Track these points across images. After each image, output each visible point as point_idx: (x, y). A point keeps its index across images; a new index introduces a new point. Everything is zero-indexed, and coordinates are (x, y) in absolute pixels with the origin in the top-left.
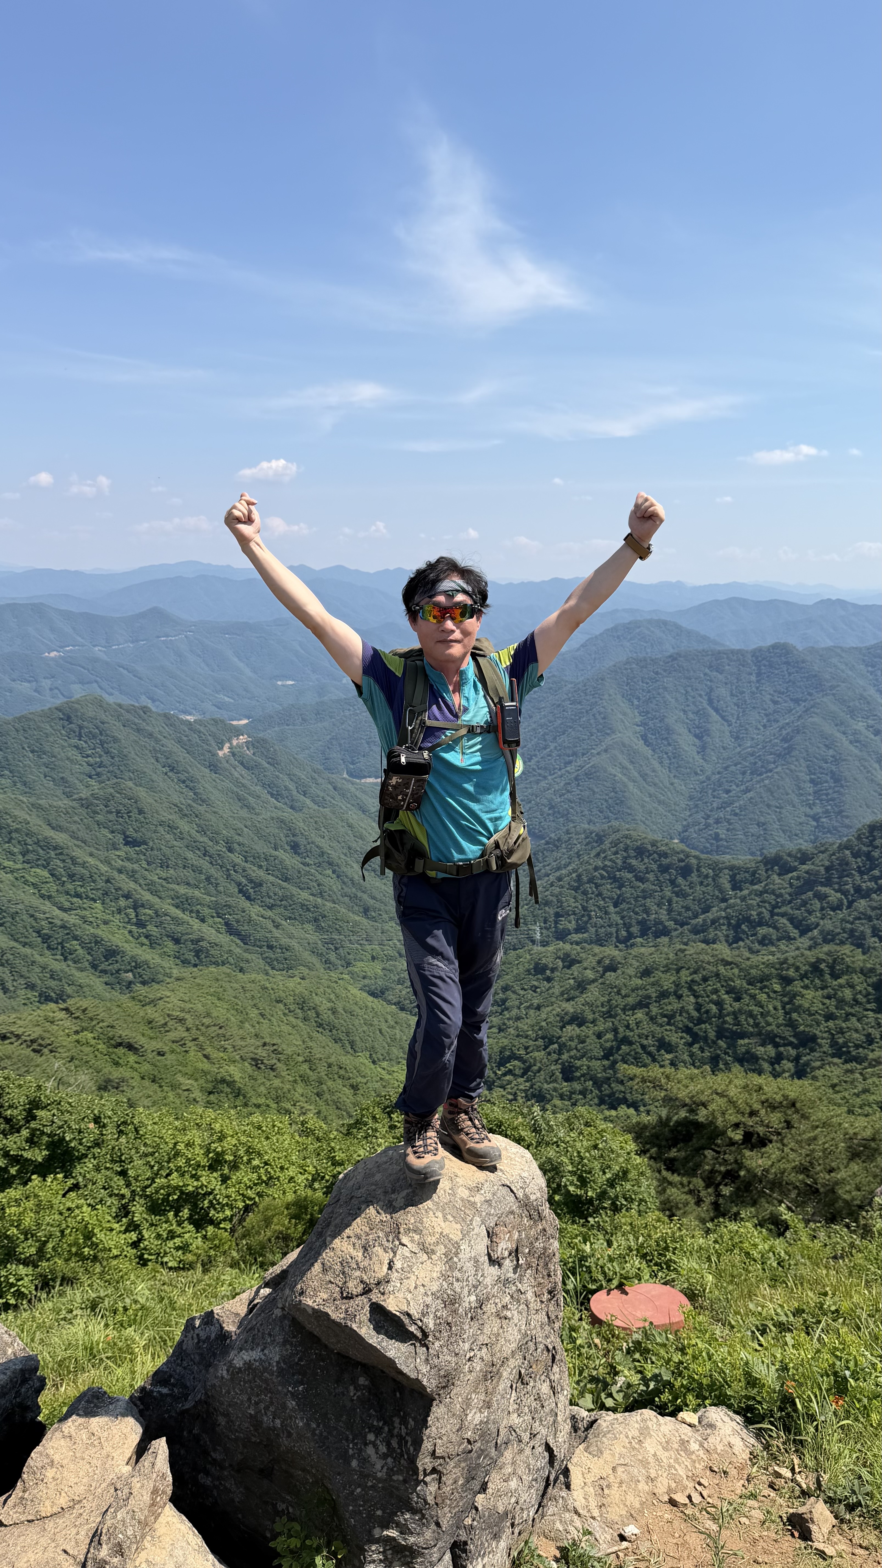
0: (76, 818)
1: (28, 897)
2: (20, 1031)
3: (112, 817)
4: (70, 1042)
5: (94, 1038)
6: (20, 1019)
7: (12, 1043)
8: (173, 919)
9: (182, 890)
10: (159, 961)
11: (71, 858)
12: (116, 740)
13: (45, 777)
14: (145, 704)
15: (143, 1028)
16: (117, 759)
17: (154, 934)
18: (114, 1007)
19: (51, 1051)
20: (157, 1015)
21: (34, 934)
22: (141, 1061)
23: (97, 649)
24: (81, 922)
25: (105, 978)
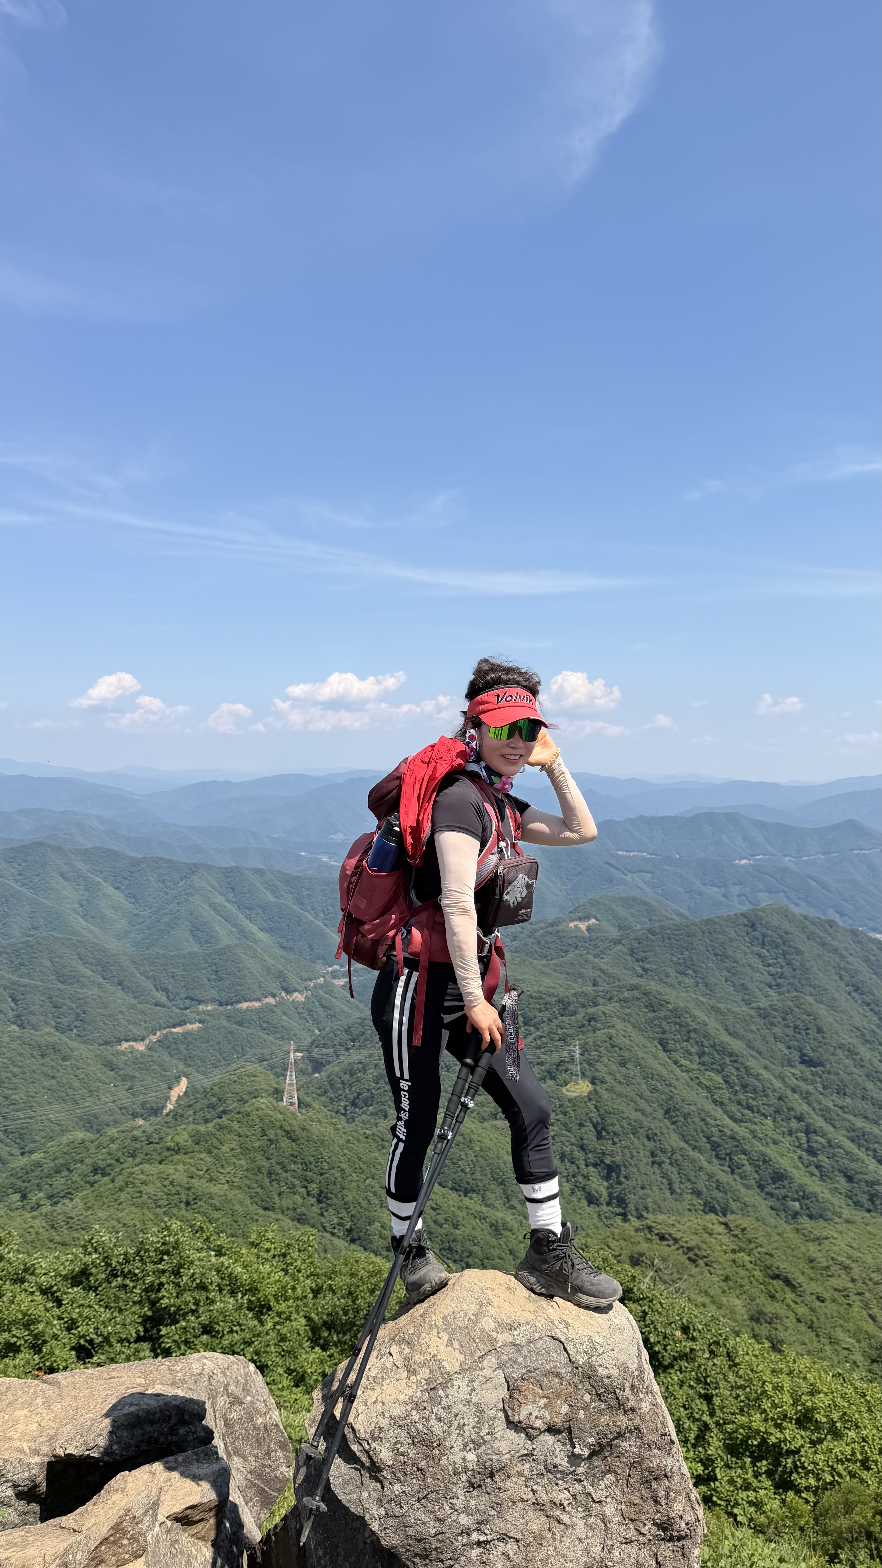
0: (753, 1027)
1: (699, 1100)
2: (678, 1235)
3: (790, 1031)
4: (726, 1260)
5: (751, 1263)
6: (679, 1222)
7: (669, 1246)
8: (847, 1153)
9: (859, 1123)
10: (829, 1197)
11: (745, 1068)
12: (799, 952)
13: (726, 981)
14: (832, 918)
15: (802, 1265)
16: (798, 972)
17: (826, 1165)
18: (774, 1235)
19: (707, 1265)
20: (820, 1254)
21: (704, 1139)
22: (799, 1301)
23: (787, 859)
24: (750, 1137)
25: (771, 1202)
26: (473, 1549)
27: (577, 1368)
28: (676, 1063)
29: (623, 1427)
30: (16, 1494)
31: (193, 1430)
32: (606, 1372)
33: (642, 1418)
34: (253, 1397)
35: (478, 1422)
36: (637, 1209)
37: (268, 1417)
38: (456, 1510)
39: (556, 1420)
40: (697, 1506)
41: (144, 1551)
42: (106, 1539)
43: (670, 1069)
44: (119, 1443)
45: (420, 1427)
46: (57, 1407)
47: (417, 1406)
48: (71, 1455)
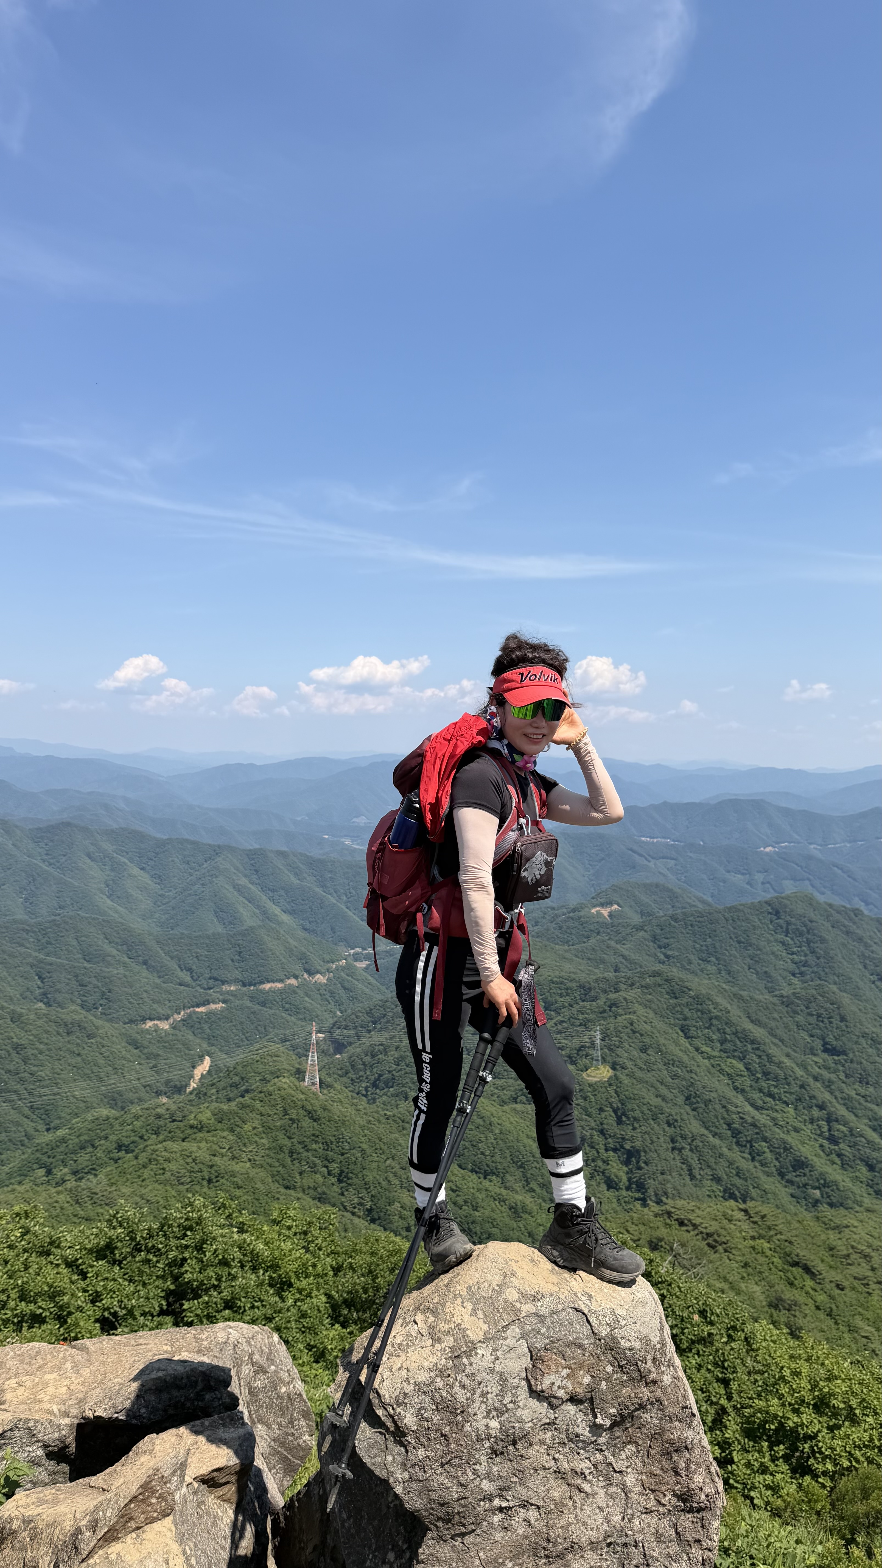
0: (776, 1015)
1: (720, 1086)
2: (697, 1221)
3: (813, 1020)
4: (746, 1247)
5: (771, 1250)
6: (699, 1208)
7: (688, 1231)
8: (868, 1142)
10: (850, 1185)
11: (767, 1055)
12: (823, 940)
13: (749, 969)
14: (857, 907)
15: (823, 1253)
16: (822, 960)
17: (847, 1154)
18: (795, 1222)
19: (726, 1251)
20: (839, 1242)
21: (725, 1126)
22: (818, 1289)
23: (812, 846)
24: (771, 1124)
25: (791, 1189)
26: (496, 1514)
27: (600, 1340)
28: (697, 1049)
29: (645, 1399)
30: (46, 1455)
31: (219, 1396)
32: (628, 1344)
33: (664, 1390)
34: (277, 1367)
35: (501, 1390)
36: (656, 1195)
37: (292, 1386)
38: (479, 1476)
39: (578, 1390)
40: (717, 1479)
41: (172, 1510)
42: (135, 1497)
43: (691, 1055)
44: (147, 1407)
45: (444, 1394)
46: (86, 1372)
47: (442, 1373)
48: (100, 1417)
